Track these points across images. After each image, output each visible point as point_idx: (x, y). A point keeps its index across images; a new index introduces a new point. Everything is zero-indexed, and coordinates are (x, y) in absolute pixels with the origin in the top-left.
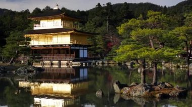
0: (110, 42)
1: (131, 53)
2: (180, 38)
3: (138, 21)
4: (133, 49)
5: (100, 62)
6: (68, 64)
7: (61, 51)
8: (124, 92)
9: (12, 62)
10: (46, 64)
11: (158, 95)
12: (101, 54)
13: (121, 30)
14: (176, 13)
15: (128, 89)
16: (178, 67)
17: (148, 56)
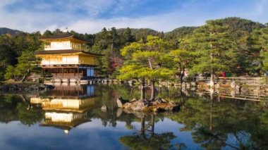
0: (114, 63)
1: (133, 73)
2: (175, 60)
3: (138, 45)
4: (134, 69)
5: (105, 80)
6: (76, 82)
7: (70, 71)
8: (126, 107)
9: (24, 80)
10: (57, 82)
11: (155, 110)
12: (106, 73)
13: (124, 52)
14: (171, 38)
15: (129, 104)
16: (173, 85)
17: (147, 76)
